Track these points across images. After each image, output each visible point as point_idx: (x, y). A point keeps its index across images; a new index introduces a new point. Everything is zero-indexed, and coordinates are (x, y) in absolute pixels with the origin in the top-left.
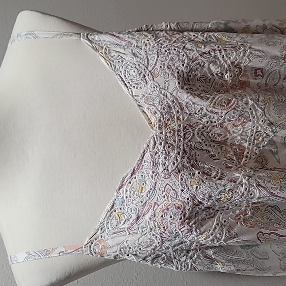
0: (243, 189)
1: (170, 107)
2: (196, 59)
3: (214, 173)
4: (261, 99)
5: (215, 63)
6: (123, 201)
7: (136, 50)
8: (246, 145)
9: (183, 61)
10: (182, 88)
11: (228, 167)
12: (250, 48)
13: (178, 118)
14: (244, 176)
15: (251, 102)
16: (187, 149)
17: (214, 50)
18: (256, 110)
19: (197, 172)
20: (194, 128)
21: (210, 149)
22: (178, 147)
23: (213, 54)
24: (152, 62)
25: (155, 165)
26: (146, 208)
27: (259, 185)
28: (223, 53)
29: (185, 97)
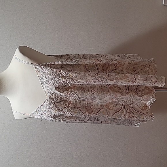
0: (66, 114)
1: (52, 93)
2: (61, 83)
3: (61, 109)
4: (77, 92)
5: (66, 84)
6: (38, 110)
7: (47, 76)
8: (72, 101)
9: (57, 83)
10: (56, 90)
11: (65, 107)
12: (77, 80)
13: (54, 96)
14: (68, 111)
15: (74, 93)
16: (55, 103)
17: (66, 81)
18: (75, 95)
19: (56, 108)
20: (58, 98)
21: (61, 102)
22: (53, 102)
23: (66, 82)
24: (50, 82)
25: (47, 106)
26: (43, 113)
27: (70, 114)
28: (69, 82)
29: (56, 92)
